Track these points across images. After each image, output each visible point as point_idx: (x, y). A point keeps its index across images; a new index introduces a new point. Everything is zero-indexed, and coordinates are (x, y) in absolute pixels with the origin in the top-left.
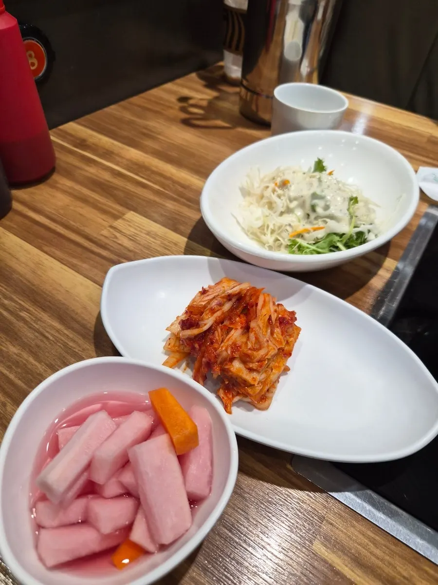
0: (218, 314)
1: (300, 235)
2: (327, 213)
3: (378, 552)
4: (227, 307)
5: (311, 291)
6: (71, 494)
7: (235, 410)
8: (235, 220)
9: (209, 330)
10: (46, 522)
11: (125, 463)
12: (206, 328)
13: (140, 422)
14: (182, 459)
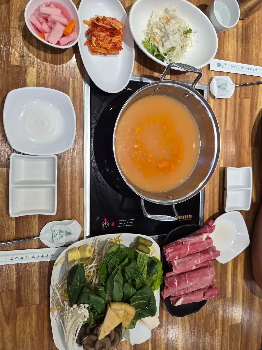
0: (104, 25)
1: (154, 39)
2: (164, 42)
3: (78, 92)
4: (108, 27)
5: (132, 51)
6: (42, 15)
7: (86, 47)
8: (151, 15)
9: (99, 25)
10: (35, 15)
11: (54, 23)
12: (98, 24)
13: (65, 21)
14: (64, 35)
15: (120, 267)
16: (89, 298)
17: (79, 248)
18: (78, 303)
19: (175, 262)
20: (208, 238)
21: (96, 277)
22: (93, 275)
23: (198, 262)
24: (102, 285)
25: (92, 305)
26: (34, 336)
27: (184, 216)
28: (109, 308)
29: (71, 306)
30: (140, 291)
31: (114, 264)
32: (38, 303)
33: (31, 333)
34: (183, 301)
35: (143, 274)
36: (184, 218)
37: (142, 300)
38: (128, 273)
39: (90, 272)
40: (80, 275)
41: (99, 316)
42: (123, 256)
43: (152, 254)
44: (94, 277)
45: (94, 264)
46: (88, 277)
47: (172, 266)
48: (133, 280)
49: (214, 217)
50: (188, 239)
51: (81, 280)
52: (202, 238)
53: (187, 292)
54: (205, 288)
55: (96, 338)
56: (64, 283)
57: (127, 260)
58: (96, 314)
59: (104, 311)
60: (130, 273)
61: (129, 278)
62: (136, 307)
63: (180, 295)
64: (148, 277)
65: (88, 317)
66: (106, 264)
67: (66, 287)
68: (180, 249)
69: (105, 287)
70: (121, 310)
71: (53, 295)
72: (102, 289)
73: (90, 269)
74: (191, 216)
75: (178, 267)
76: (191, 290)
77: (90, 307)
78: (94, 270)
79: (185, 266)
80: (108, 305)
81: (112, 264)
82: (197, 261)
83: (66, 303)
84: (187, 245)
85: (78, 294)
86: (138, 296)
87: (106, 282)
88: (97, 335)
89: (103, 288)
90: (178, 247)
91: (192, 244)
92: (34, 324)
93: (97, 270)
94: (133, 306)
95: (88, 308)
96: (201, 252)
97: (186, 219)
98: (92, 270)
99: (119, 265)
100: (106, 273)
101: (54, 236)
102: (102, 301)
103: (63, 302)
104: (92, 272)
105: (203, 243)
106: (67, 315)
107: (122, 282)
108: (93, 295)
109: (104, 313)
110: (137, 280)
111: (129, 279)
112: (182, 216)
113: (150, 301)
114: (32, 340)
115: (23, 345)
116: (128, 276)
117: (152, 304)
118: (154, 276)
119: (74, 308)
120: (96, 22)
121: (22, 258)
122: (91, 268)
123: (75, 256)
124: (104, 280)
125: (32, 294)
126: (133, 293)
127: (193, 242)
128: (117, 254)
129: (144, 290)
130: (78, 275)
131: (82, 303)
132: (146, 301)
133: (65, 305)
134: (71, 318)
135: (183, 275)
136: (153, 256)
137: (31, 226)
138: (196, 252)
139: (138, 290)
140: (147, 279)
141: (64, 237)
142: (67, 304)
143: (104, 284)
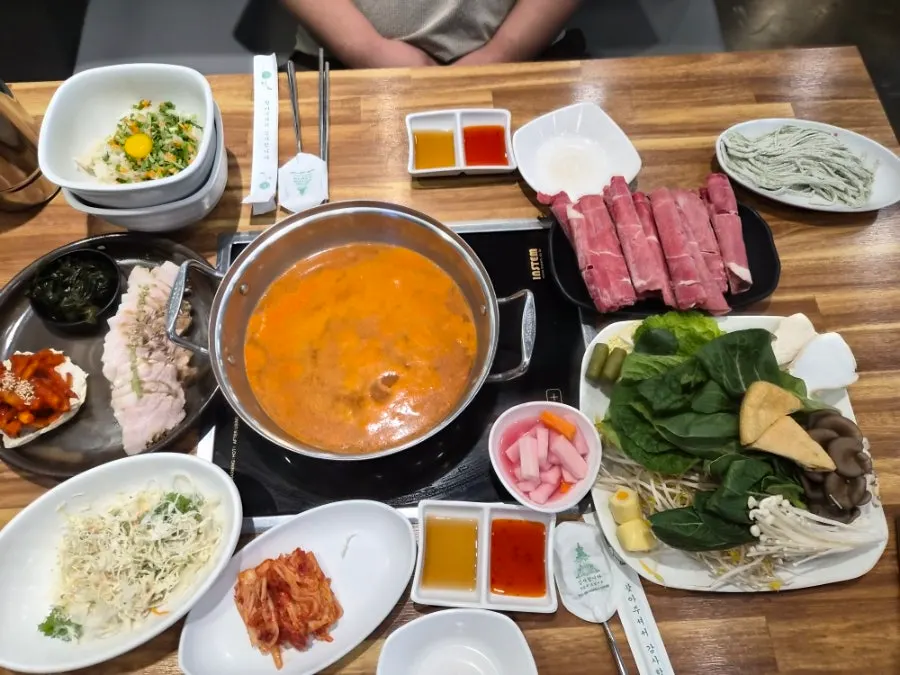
15: (655, 423)
16: (732, 497)
17: (618, 524)
18: (747, 524)
19: (639, 283)
20: (578, 207)
21: (684, 479)
22: (679, 488)
23: (639, 229)
24: (701, 464)
25: (750, 489)
26: (848, 624)
27: (533, 268)
28: (755, 446)
29: (756, 540)
30: (712, 372)
31: (648, 436)
32: (763, 619)
33: (841, 633)
34: (739, 263)
35: (671, 363)
36: (538, 268)
37: (733, 366)
38: (669, 401)
39: (673, 496)
40: (676, 521)
41: (778, 470)
42: (629, 415)
43: (625, 342)
44: (683, 486)
45: (652, 487)
46: (686, 499)
47: (648, 291)
48: (686, 389)
49: (530, 194)
50: (580, 256)
51: (690, 518)
52: (579, 220)
53: (717, 253)
54: (708, 208)
55: (834, 475)
56: (707, 558)
57: (639, 407)
58: (771, 477)
59: (764, 458)
60: (667, 397)
61: (680, 400)
62: (751, 380)
63: (725, 270)
64: (681, 351)
65: (779, 498)
66: (649, 457)
67: (715, 554)
68: (604, 274)
69: (704, 457)
70: (756, 416)
71: (738, 584)
72: (708, 466)
73: (665, 495)
74: (531, 251)
75: (650, 277)
76: (713, 245)
77: (757, 494)
78: (668, 486)
79: (648, 260)
80: (748, 448)
81: (648, 441)
82: (635, 232)
83: (753, 551)
84: (594, 258)
85: (723, 523)
86: (724, 376)
87: (692, 456)
88: (826, 474)
89: (706, 461)
90: (598, 278)
91: (592, 243)
92: (819, 626)
93: (667, 477)
94: (747, 386)
95: (758, 499)
96: (614, 222)
97: (539, 261)
98: (667, 490)
99: (652, 426)
100: (670, 456)
101: (593, 587)
102: (737, 465)
103: (752, 559)
104: (672, 490)
105: (591, 220)
106: (782, 550)
107: (688, 417)
108: (724, 488)
109: (770, 458)
110: (685, 379)
111: (684, 398)
112: (533, 273)
113: (733, 347)
114: (859, 628)
115: (874, 651)
116: (676, 402)
117: (743, 341)
118: (679, 335)
119: (761, 533)
120: (275, 639)
121: (656, 660)
122: (662, 493)
123: (636, 533)
124: (689, 460)
125: (740, 634)
126: (718, 387)
127: (586, 242)
128: (625, 430)
129: (708, 362)
130: (678, 526)
131: (748, 515)
132: (735, 356)
133: (757, 554)
134: (788, 539)
135: (671, 265)
136: (631, 342)
137: (571, 646)
138: (614, 233)
139: (709, 377)
140: (684, 353)
141: (592, 560)
142: (752, 549)
143: (698, 460)
